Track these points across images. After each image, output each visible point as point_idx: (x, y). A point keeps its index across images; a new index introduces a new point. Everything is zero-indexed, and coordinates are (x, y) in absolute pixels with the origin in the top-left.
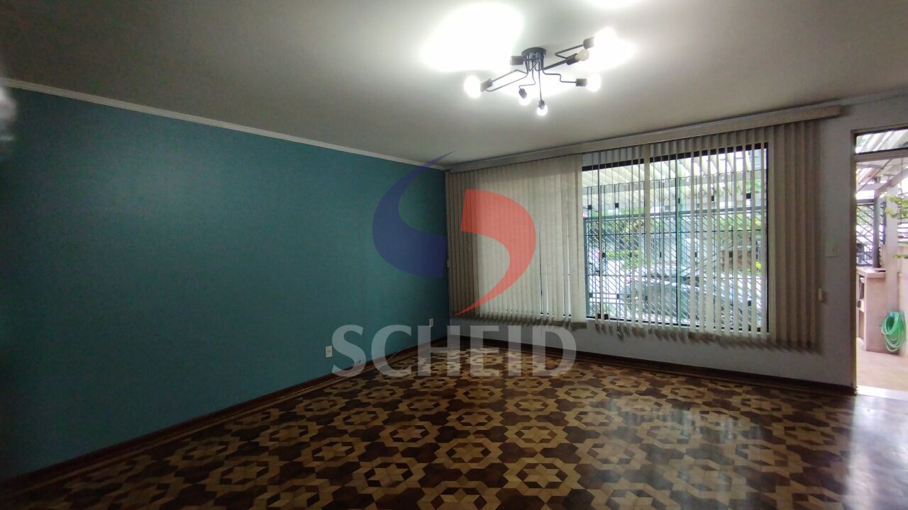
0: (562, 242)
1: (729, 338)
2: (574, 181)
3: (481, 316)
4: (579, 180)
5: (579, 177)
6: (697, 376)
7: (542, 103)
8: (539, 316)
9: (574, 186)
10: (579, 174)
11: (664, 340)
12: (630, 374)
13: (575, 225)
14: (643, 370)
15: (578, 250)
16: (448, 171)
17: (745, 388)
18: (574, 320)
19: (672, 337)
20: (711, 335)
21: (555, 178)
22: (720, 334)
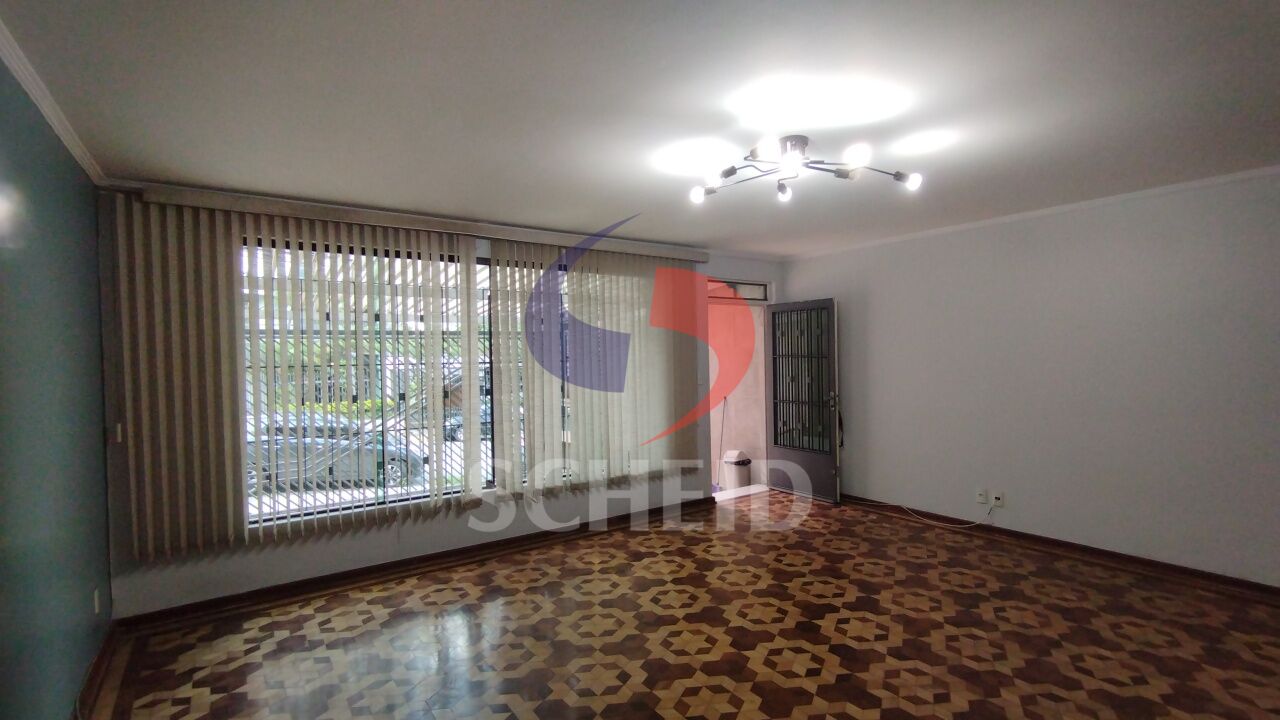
7: (782, 188)
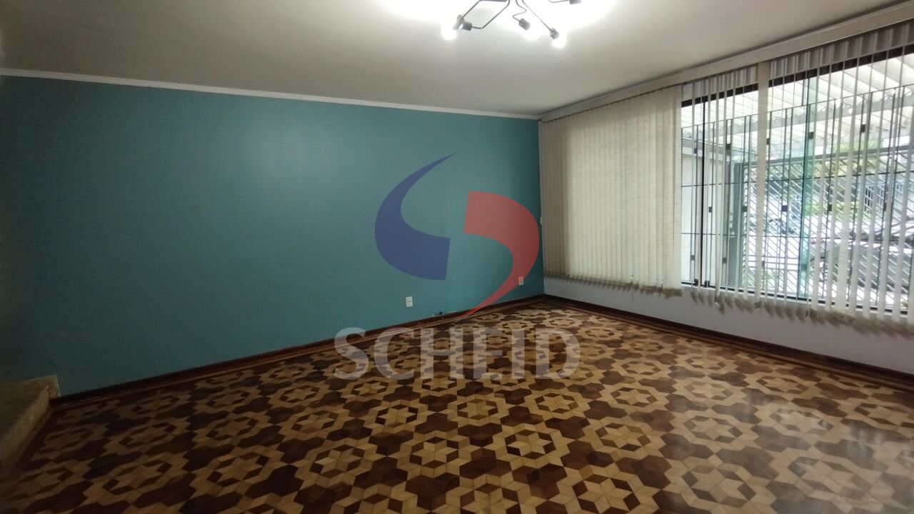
0: (655, 194)
1: (868, 321)
2: (672, 120)
3: (571, 276)
4: (677, 118)
5: (677, 114)
6: (815, 365)
8: (628, 279)
9: (672, 126)
10: (677, 111)
11: (776, 317)
12: (718, 353)
13: (671, 173)
14: (740, 350)
15: (674, 203)
16: (540, 120)
17: (883, 390)
18: (667, 286)
19: (786, 313)
20: (842, 316)
21: (650, 118)
22: (852, 315)
